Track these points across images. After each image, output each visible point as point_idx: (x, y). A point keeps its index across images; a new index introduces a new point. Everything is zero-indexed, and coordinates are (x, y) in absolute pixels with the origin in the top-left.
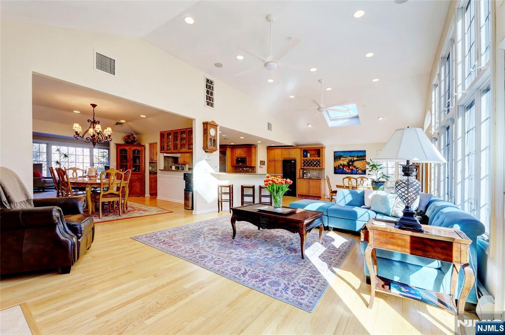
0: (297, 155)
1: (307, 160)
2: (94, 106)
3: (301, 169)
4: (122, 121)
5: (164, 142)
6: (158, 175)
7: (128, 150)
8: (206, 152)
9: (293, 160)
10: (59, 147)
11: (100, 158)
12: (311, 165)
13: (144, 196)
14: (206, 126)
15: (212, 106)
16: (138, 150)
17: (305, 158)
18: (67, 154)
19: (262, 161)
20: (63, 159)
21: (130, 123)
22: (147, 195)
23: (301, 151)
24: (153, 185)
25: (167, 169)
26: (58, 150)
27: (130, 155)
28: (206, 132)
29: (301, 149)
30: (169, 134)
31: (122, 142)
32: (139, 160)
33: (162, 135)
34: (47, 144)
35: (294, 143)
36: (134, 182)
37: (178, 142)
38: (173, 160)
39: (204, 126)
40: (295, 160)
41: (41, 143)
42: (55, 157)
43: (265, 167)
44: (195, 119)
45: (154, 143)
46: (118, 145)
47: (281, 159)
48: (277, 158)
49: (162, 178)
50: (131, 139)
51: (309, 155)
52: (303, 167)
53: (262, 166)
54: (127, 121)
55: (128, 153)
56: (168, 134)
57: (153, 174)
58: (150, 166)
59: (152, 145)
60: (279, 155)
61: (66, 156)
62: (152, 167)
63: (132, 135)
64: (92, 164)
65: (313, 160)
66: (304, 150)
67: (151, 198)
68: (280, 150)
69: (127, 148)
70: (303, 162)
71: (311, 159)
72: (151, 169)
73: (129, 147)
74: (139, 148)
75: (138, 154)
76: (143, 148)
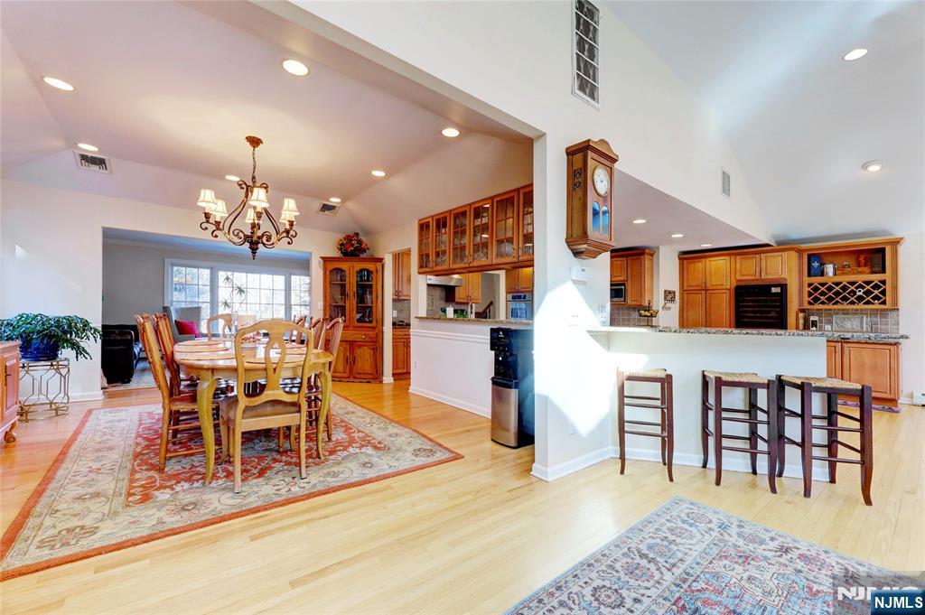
0: (785, 269)
1: (823, 285)
2: (255, 142)
3: (803, 311)
4: (335, 200)
5: (427, 245)
6: (412, 330)
7: (347, 272)
8: (577, 254)
9: (776, 286)
10: (229, 273)
11: (302, 294)
12: (845, 299)
13: (381, 382)
14: (581, 157)
15: (592, 96)
16: (368, 271)
17: (816, 280)
18: (243, 287)
19: (670, 292)
20: (237, 298)
21: (350, 205)
22: (388, 378)
23: (801, 258)
24: (401, 353)
25: (435, 316)
26: (227, 279)
27: (352, 283)
28: (578, 180)
29: (800, 252)
30: (441, 222)
31: (336, 253)
32: (371, 293)
33: (424, 227)
34: (212, 268)
35: (773, 236)
36: (360, 346)
37: (465, 241)
38: (443, 294)
39: (570, 163)
40: (784, 287)
41: (201, 267)
42: (224, 293)
43: (675, 307)
44: (543, 135)
45: (403, 253)
46: (326, 260)
47: (729, 283)
48: (714, 281)
49: (421, 337)
50: (353, 245)
51: (830, 269)
52: (806, 306)
53: (668, 305)
54: (344, 200)
55: (347, 279)
56: (438, 221)
57: (401, 325)
58: (394, 308)
59: (401, 258)
60: (722, 273)
61: (241, 291)
62: (400, 311)
63: (357, 234)
64: (288, 307)
65: (852, 283)
66: (810, 256)
67: (395, 386)
68: (728, 258)
69: (344, 266)
70: (807, 289)
71: (838, 279)
72: (395, 315)
73: (349, 264)
74: (370, 266)
75: (368, 280)
76: (379, 265)
